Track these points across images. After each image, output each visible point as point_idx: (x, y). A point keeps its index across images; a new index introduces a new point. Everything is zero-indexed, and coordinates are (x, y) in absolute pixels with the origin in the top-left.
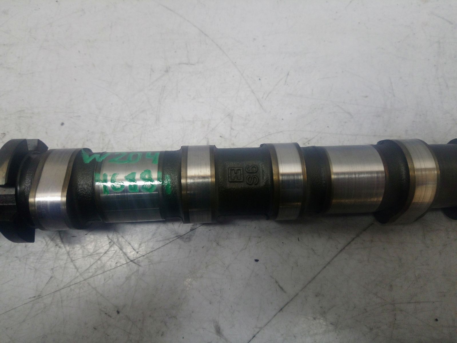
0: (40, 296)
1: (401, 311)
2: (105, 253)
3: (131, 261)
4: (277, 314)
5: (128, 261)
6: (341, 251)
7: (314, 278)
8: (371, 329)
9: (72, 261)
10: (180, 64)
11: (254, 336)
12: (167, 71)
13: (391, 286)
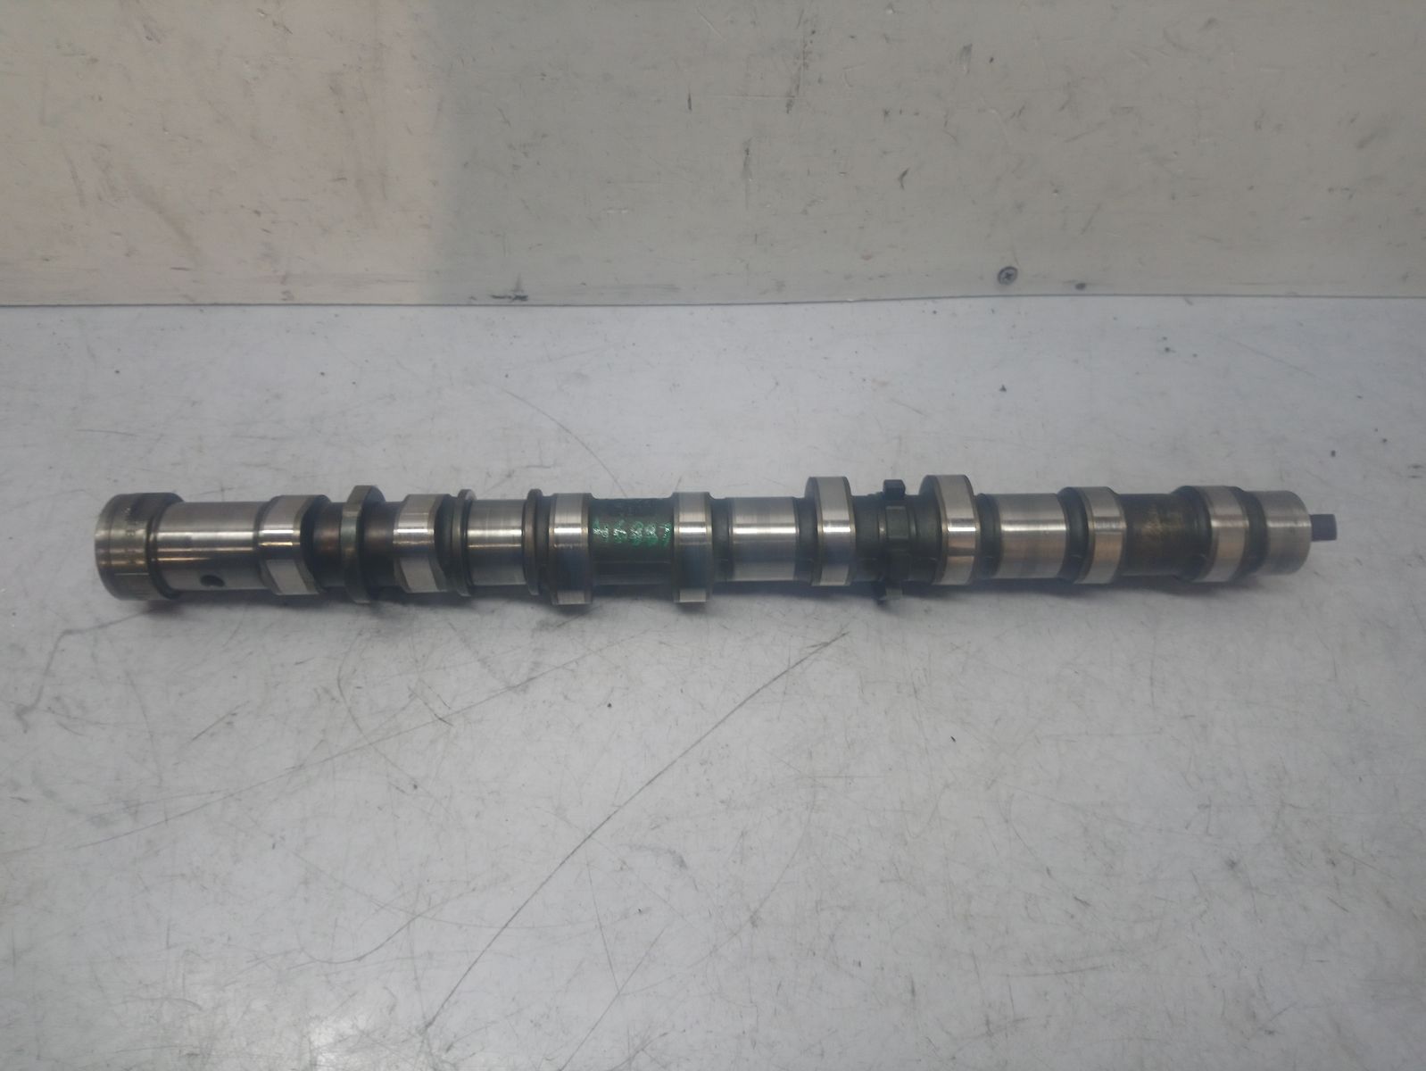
0: (301, 766)
1: (825, 787)
2: (404, 709)
3: (440, 719)
4: (643, 788)
5: (436, 719)
6: (740, 705)
7: (699, 741)
8: (780, 811)
9: (354, 719)
10: (528, 467)
11: (608, 818)
12: (509, 476)
13: (811, 753)
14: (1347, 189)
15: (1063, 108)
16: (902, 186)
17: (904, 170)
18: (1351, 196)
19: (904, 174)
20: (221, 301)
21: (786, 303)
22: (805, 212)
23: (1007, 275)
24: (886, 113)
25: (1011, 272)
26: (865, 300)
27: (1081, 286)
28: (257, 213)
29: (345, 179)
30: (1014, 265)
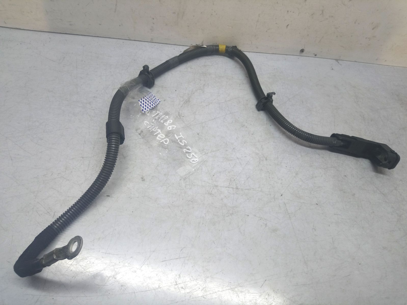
14: (369, 38)
15: (321, 15)
16: (287, 28)
17: (288, 24)
18: (369, 40)
19: (288, 25)
20: (136, 40)
21: (257, 52)
22: (267, 31)
23: (302, 51)
24: (288, 11)
25: (303, 50)
26: (273, 54)
27: (316, 55)
28: (153, 19)
29: (175, 13)
30: (304, 49)
